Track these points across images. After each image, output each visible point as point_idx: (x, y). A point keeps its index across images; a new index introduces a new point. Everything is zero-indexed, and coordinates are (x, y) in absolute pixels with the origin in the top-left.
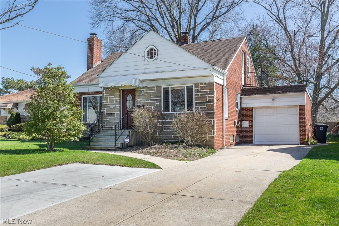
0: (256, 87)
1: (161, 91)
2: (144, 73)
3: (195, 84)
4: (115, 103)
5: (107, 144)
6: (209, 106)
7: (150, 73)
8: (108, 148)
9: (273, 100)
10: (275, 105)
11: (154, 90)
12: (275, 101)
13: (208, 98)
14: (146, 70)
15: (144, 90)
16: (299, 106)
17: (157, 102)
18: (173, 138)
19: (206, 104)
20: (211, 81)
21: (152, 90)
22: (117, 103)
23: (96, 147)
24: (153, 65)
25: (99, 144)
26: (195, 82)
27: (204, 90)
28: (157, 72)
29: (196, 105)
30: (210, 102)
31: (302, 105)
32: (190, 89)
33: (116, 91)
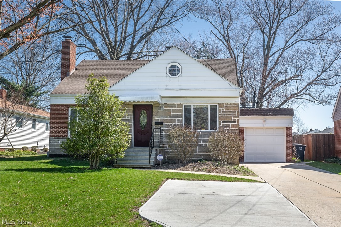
0: (248, 108)
1: (182, 109)
2: (166, 89)
3: (219, 104)
4: (127, 118)
5: (137, 162)
6: (234, 126)
7: (173, 90)
8: (142, 167)
9: (265, 121)
10: (266, 126)
11: (175, 107)
12: (265, 122)
13: (232, 118)
14: (168, 86)
15: (163, 107)
16: (287, 127)
17: (178, 120)
18: (195, 156)
19: (230, 124)
20: (236, 102)
21: (172, 107)
22: (129, 119)
23: (127, 165)
24: (175, 81)
25: (127, 162)
26: (220, 102)
27: (228, 110)
28: (181, 90)
29: (220, 124)
30: (235, 122)
31: (289, 127)
32: (213, 109)
33: (129, 105)
